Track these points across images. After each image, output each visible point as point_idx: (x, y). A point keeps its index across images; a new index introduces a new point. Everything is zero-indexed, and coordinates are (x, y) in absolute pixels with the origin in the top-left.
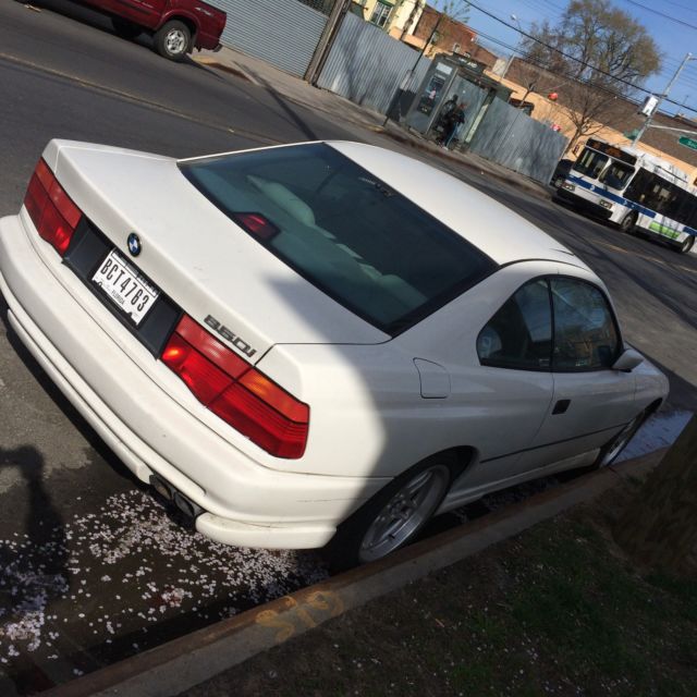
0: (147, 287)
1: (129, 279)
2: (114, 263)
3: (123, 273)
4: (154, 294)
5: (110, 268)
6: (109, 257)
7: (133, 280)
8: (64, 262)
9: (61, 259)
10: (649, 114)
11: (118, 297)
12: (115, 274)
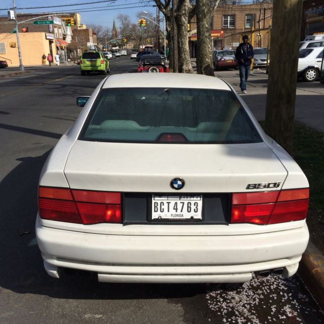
0: (192, 199)
1: (176, 203)
2: (159, 202)
3: (169, 203)
4: (199, 199)
5: (159, 207)
6: (153, 202)
7: (179, 202)
8: (125, 224)
9: (122, 225)
10: (14, 18)
11: (177, 215)
12: (165, 207)
